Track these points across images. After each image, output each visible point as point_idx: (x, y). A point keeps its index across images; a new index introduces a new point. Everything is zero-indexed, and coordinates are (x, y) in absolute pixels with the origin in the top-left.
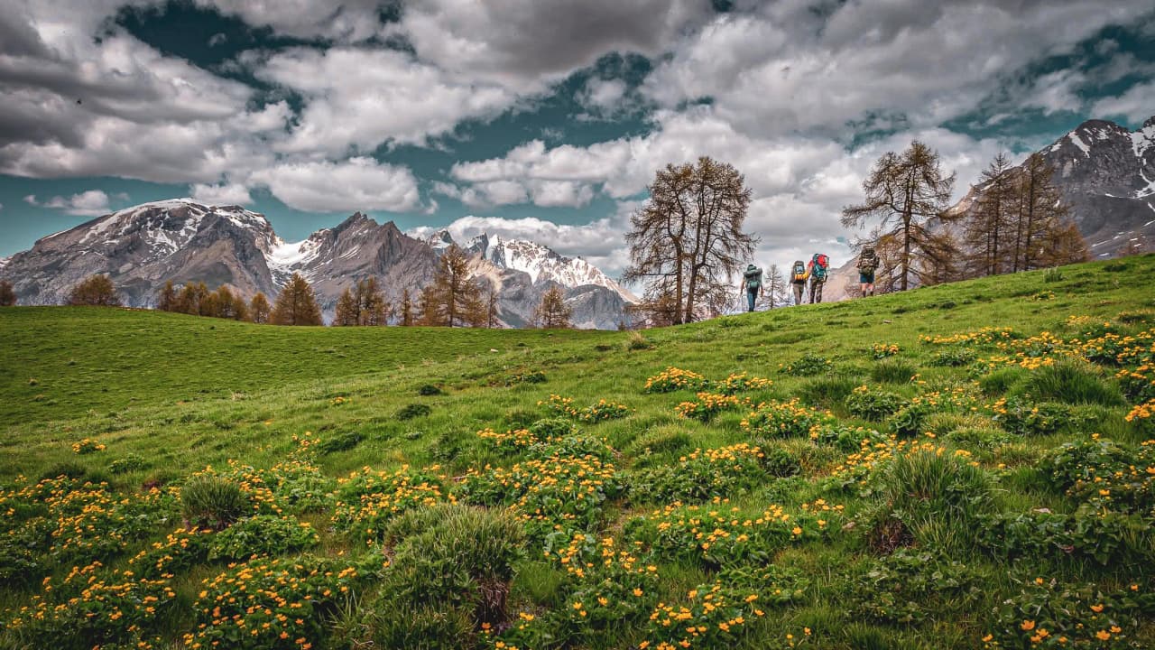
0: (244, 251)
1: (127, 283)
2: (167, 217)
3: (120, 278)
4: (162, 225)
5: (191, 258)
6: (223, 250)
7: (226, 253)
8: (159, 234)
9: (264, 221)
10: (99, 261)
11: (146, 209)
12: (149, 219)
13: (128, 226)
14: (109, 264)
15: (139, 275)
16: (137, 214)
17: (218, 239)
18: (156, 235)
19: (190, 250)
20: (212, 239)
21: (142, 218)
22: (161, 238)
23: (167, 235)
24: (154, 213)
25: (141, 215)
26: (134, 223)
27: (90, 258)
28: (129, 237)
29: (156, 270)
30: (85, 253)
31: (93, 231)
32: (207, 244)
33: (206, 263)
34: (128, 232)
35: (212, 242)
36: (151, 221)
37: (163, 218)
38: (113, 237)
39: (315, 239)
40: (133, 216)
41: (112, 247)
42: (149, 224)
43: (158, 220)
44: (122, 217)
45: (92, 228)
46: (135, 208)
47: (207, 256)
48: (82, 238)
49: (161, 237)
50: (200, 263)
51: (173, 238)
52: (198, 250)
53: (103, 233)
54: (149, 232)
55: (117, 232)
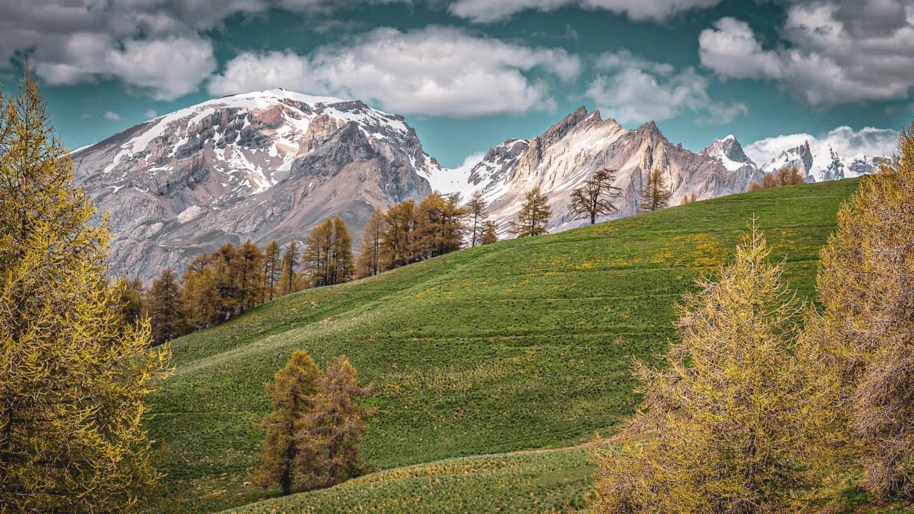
0: (396, 180)
1: (200, 240)
2: (247, 123)
3: (183, 232)
4: (238, 138)
5: (305, 195)
6: (362, 179)
7: (368, 185)
8: (234, 155)
9: (404, 128)
10: (144, 203)
11: (212, 111)
12: (216, 127)
13: (183, 142)
14: (161, 209)
15: (217, 227)
16: (197, 120)
17: (350, 160)
18: (228, 156)
19: (303, 181)
20: (341, 160)
21: (205, 129)
22: (239, 162)
23: (247, 155)
24: (224, 118)
25: (205, 121)
26: (192, 136)
27: (128, 197)
28: (187, 161)
29: (248, 217)
30: (117, 189)
31: (125, 151)
32: (331, 169)
33: (334, 203)
34: (185, 152)
35: (340, 165)
36: (220, 131)
37: (239, 127)
38: (161, 162)
39: (498, 158)
40: (190, 124)
41: (164, 178)
42: (217, 137)
43: (231, 129)
44: (172, 126)
45: (124, 146)
46: (193, 109)
47: (335, 193)
48: (108, 164)
49: (238, 160)
50: (324, 203)
51: (258, 161)
52: (316, 180)
53: (142, 155)
54: (218, 151)
55: (166, 153)
